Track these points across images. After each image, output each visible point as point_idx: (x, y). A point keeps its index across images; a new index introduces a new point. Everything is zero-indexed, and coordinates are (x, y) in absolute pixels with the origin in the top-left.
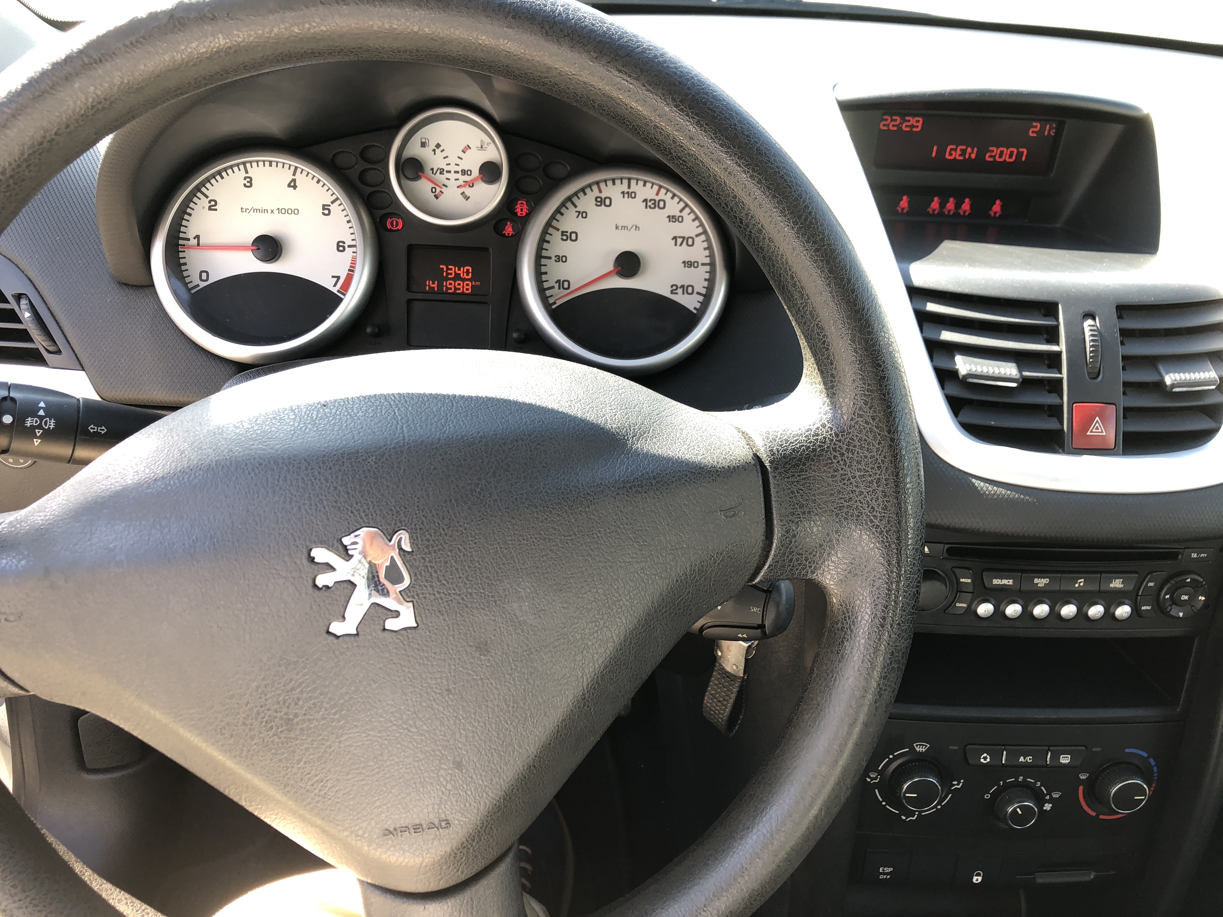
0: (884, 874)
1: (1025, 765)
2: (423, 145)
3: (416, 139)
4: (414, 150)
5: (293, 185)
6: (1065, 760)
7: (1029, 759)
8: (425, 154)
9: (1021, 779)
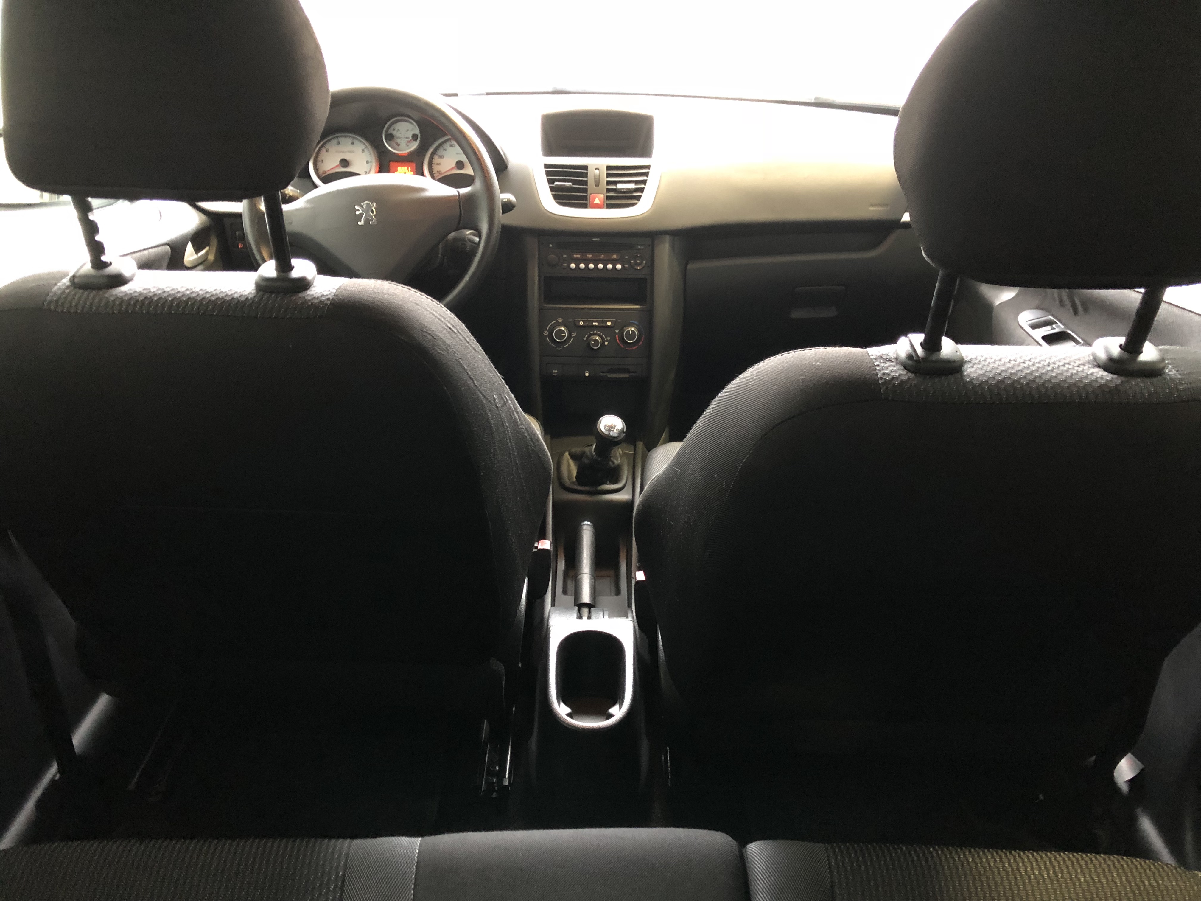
0: (555, 373)
1: (595, 326)
2: (394, 130)
3: (392, 128)
4: (391, 131)
5: (353, 143)
6: (609, 324)
7: (596, 324)
8: (394, 133)
9: (595, 332)
